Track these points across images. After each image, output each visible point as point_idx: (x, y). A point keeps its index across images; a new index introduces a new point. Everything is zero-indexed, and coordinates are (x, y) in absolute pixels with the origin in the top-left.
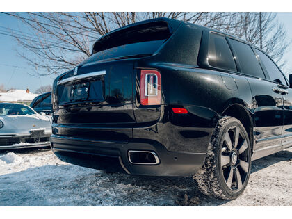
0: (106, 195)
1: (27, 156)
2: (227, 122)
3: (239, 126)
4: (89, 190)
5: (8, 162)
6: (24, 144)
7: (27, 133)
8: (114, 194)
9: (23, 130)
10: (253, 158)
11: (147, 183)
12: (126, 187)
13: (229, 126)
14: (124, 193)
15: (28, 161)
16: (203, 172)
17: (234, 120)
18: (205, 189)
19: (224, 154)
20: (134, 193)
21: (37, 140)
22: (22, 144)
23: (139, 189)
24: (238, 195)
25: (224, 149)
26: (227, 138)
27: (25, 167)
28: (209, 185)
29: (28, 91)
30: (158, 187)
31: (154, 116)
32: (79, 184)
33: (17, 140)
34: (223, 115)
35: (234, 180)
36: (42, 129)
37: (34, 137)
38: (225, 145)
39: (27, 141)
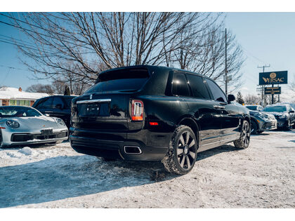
0: (108, 174)
1: (40, 150)
2: (182, 129)
3: (189, 131)
4: (97, 171)
5: (27, 154)
6: (37, 140)
7: (39, 132)
8: (112, 173)
9: (36, 129)
10: (199, 150)
11: (133, 167)
12: (120, 169)
13: (183, 131)
14: (119, 172)
15: (42, 153)
16: (167, 158)
17: (187, 127)
18: (168, 168)
19: (180, 148)
20: (126, 172)
21: (46, 138)
22: (35, 140)
23: (128, 170)
24: (187, 172)
25: (180, 145)
26: (181, 138)
27: (43, 158)
28: (171, 166)
29: (20, 89)
30: (140, 169)
31: (139, 126)
32: (87, 168)
33: (31, 137)
34: (180, 124)
35: (186, 163)
36: (51, 128)
37: (45, 135)
38: (180, 142)
39: (38, 138)
